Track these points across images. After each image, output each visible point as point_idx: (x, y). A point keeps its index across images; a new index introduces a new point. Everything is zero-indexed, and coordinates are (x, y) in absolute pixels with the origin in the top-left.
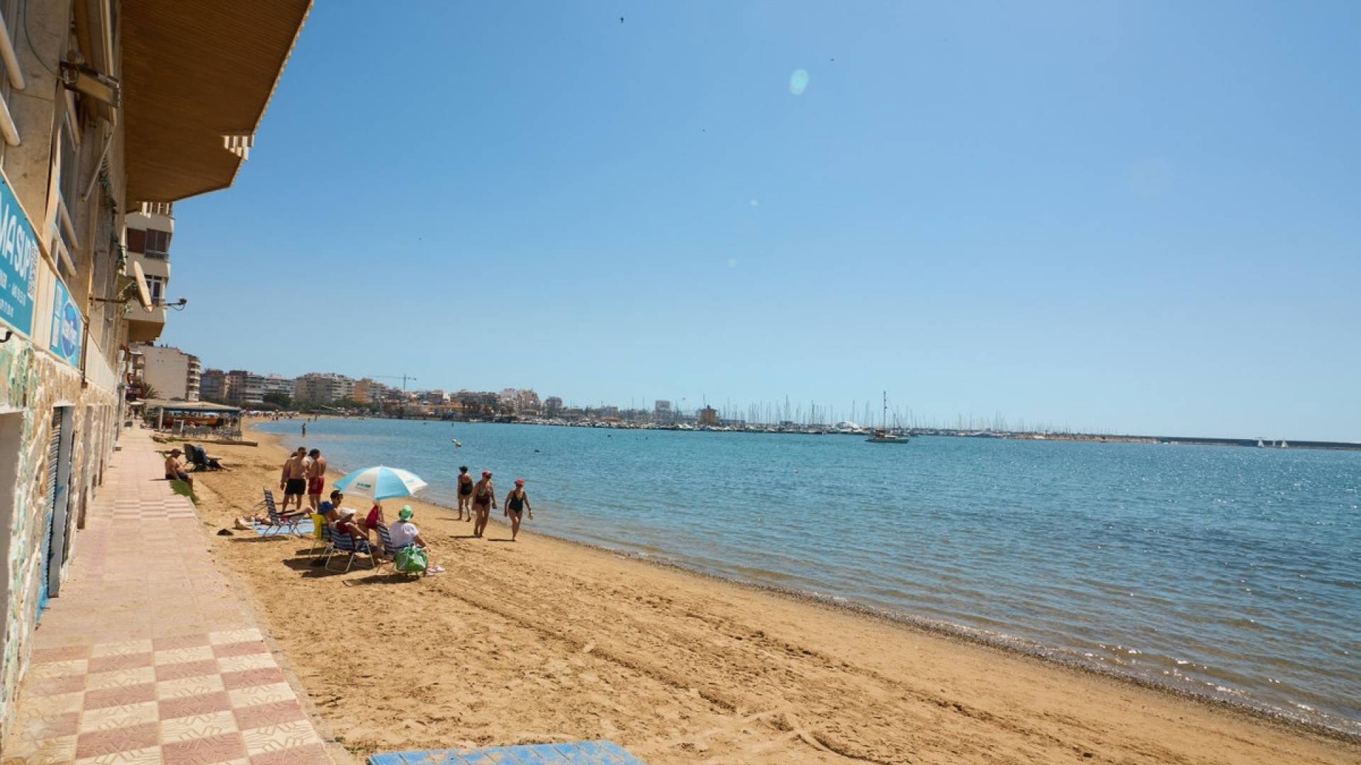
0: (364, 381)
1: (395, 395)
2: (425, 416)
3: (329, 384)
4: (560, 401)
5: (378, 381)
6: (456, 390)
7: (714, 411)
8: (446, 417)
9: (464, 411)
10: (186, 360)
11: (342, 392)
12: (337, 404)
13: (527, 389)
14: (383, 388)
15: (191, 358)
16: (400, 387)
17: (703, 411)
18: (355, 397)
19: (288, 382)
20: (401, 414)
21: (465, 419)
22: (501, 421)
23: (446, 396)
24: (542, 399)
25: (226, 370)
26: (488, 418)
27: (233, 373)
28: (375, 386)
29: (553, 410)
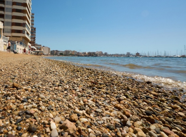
0: (74, 51)
1: (78, 53)
2: (82, 56)
3: (69, 52)
4: (107, 53)
5: (76, 51)
6: (88, 52)
7: (139, 53)
8: (86, 56)
9: (89, 55)
10: (48, 49)
11: (71, 53)
12: (70, 55)
13: (101, 51)
14: (76, 52)
15: (49, 48)
16: (79, 52)
17: (136, 54)
18: (72, 54)
19: (63, 52)
20: (79, 56)
21: (89, 56)
22: (95, 56)
23: (87, 53)
24: (104, 53)
25: (55, 50)
26: (93, 56)
27: (56, 50)
28: (75, 52)
29: (106, 54)
